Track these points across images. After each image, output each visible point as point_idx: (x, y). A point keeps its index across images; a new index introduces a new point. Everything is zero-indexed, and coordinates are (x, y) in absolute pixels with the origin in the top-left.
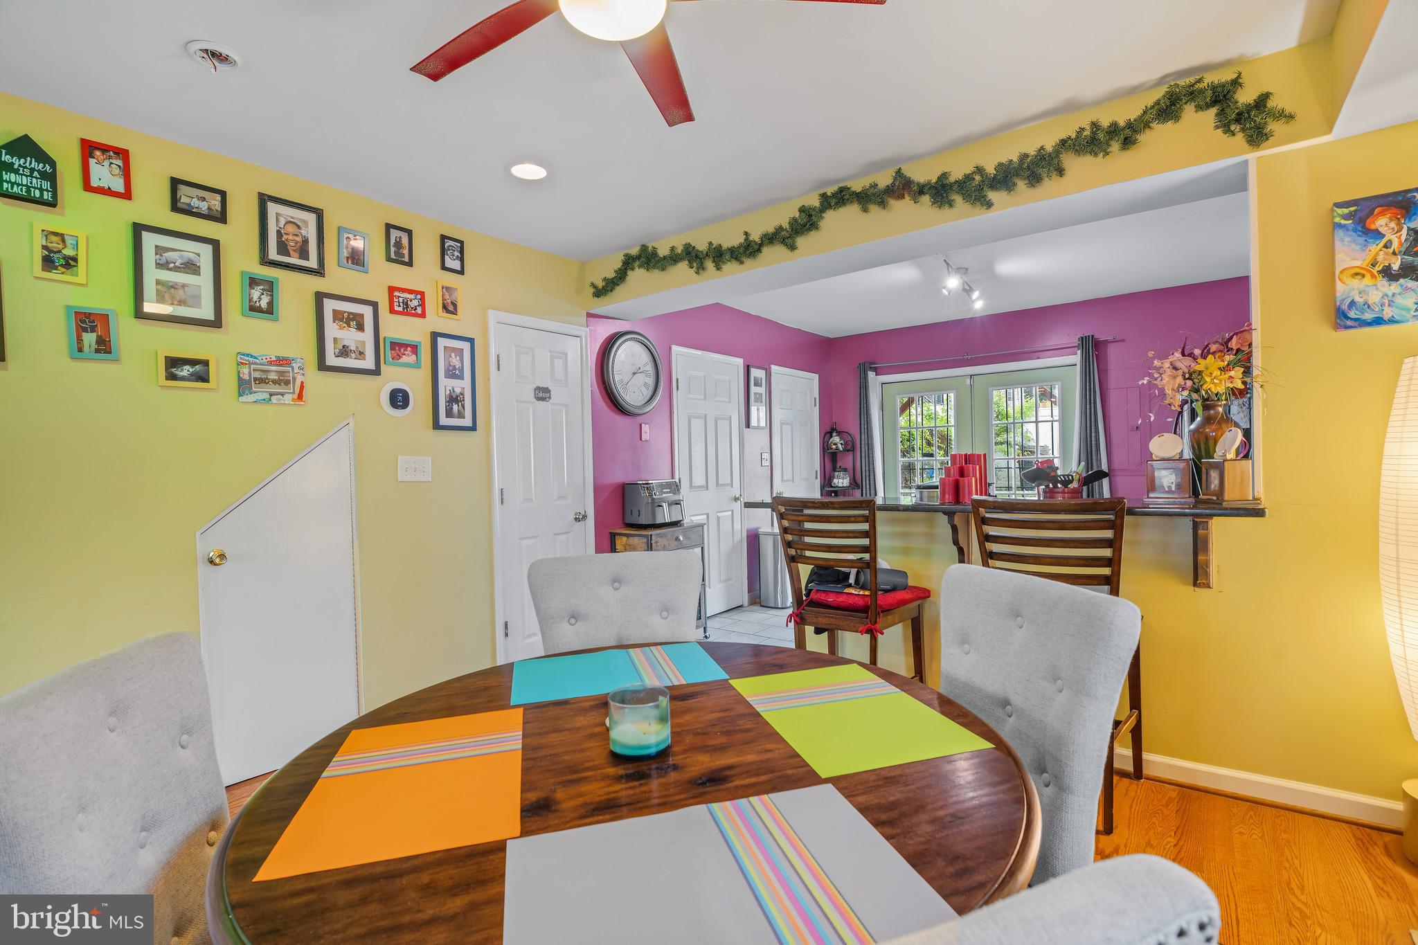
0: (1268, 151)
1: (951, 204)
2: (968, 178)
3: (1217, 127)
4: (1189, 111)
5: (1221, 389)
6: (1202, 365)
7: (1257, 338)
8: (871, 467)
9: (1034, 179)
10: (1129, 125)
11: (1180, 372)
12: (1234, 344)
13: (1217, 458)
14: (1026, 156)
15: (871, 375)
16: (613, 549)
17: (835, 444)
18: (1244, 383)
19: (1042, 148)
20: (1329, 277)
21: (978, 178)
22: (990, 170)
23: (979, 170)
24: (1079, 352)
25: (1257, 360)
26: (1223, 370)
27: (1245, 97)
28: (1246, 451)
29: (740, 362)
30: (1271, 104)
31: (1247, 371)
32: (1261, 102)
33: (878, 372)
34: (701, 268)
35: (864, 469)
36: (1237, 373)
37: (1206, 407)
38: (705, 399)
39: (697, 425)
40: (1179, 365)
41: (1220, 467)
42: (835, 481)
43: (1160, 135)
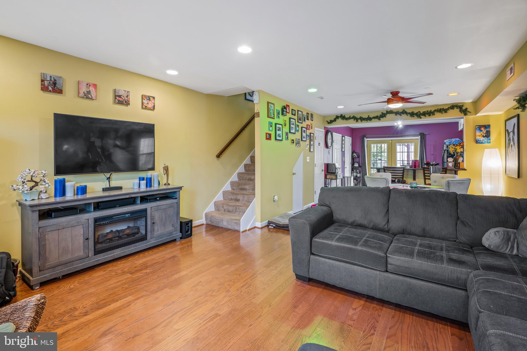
0: (467, 117)
1: (414, 117)
2: (417, 113)
3: (459, 112)
4: (455, 108)
5: (459, 151)
6: (456, 148)
7: (465, 144)
8: (365, 162)
9: (430, 115)
10: (446, 109)
11: (453, 148)
12: (461, 144)
13: (459, 162)
14: (428, 111)
15: (365, 138)
16: (379, 172)
17: (355, 156)
18: (463, 151)
19: (431, 110)
20: (475, 136)
21: (419, 113)
22: (422, 112)
23: (419, 112)
24: (419, 136)
25: (465, 147)
26: (460, 148)
27: (464, 108)
28: (463, 161)
29: (341, 135)
30: (467, 110)
31: (463, 148)
32: (466, 109)
33: (367, 138)
34: (357, 121)
35: (363, 162)
36: (462, 149)
37: (457, 154)
38: (336, 144)
39: (336, 150)
40: (453, 147)
41: (459, 163)
42: (355, 165)
43: (451, 111)
